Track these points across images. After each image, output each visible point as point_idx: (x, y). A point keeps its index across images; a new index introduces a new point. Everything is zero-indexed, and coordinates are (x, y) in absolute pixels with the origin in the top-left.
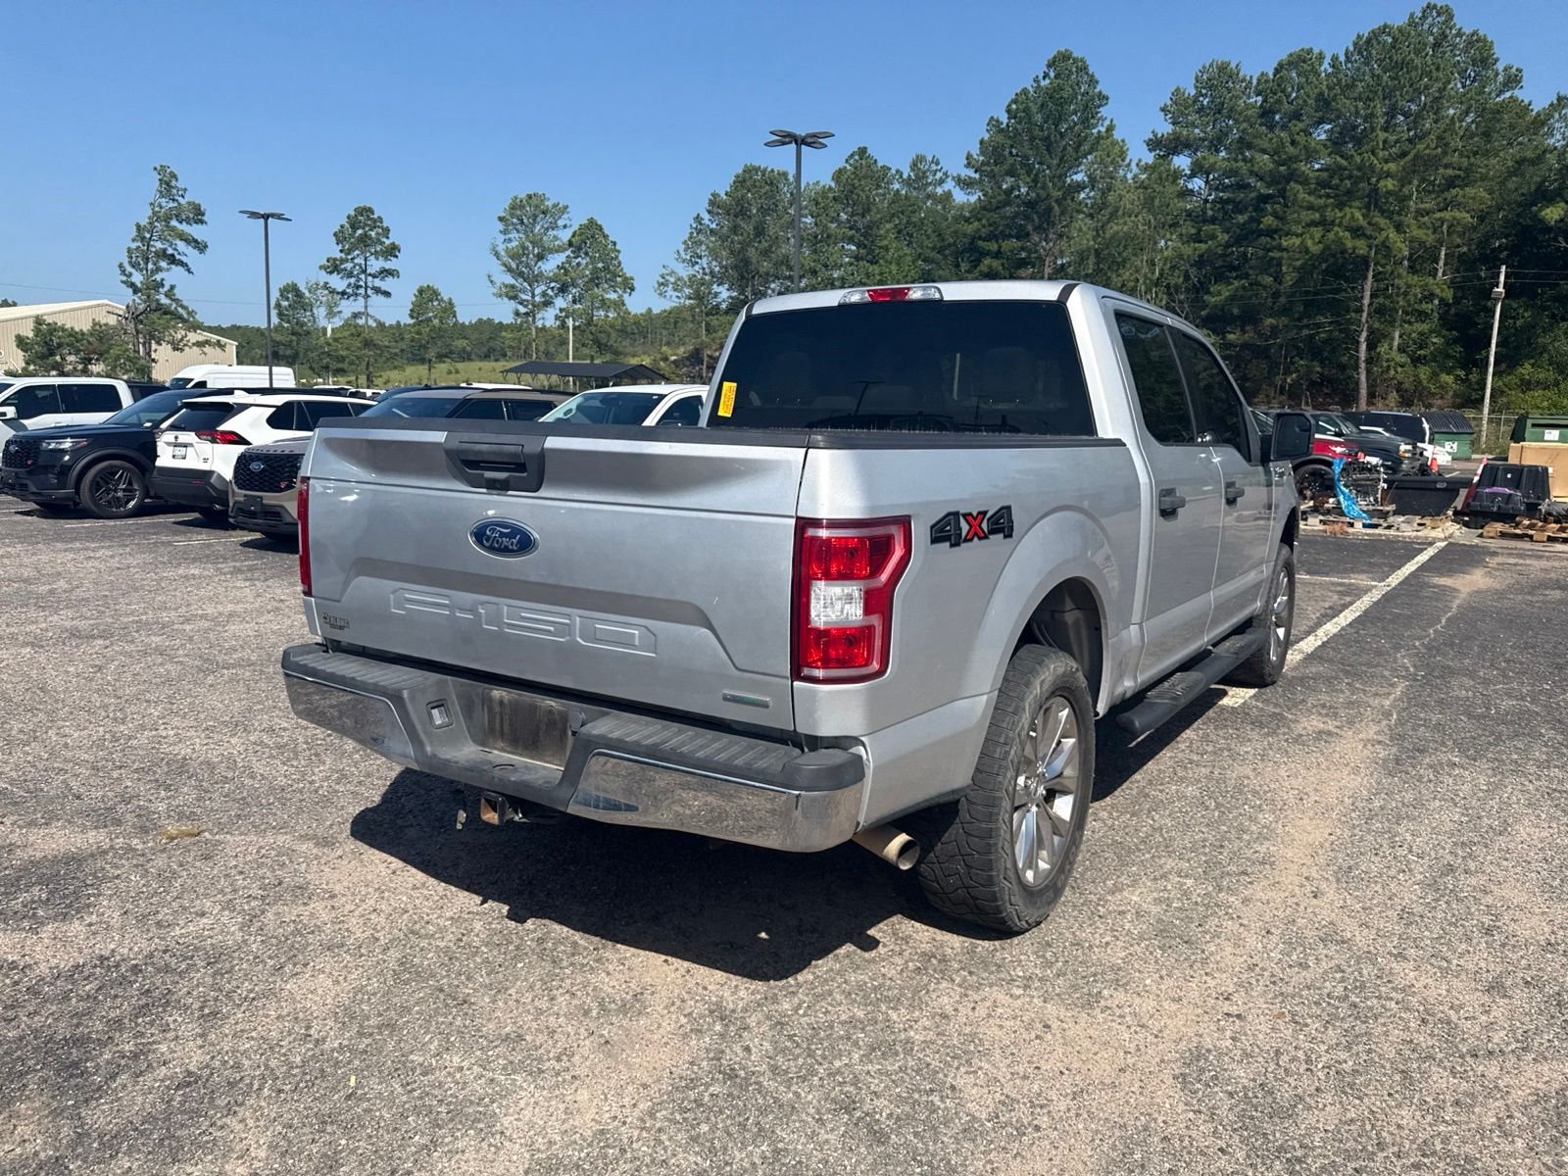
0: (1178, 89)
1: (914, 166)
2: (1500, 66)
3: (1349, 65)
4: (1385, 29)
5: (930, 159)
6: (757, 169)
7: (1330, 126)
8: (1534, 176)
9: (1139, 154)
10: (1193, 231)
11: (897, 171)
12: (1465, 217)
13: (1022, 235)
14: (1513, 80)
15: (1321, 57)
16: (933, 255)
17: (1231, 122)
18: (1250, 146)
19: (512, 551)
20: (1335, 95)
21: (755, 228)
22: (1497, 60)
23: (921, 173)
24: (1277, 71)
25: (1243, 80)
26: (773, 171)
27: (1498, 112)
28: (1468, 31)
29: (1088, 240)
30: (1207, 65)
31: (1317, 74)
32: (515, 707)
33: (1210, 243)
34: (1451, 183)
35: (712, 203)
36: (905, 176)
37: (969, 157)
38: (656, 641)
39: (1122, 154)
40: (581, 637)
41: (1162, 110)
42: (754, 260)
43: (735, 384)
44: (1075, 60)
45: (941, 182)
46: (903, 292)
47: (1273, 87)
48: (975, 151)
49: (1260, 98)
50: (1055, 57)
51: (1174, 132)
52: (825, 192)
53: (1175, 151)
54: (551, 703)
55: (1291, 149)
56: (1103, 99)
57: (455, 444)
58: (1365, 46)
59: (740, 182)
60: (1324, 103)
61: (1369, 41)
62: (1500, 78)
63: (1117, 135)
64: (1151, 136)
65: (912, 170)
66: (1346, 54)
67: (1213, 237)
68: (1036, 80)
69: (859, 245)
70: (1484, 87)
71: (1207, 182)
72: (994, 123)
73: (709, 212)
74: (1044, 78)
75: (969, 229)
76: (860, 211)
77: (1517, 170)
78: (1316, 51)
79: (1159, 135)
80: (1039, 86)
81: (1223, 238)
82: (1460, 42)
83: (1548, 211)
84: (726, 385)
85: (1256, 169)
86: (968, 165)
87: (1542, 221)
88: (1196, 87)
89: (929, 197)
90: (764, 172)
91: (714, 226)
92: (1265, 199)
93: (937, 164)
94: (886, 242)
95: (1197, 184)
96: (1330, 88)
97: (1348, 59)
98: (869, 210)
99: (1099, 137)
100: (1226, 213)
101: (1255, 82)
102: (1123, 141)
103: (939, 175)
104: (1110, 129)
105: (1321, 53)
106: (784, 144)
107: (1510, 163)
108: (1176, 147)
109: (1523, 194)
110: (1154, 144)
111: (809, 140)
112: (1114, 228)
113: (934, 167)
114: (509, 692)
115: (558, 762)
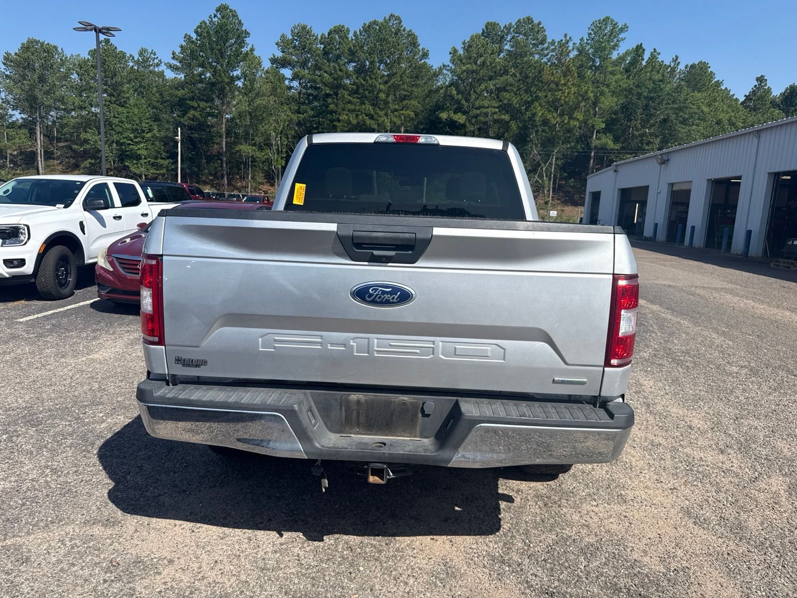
0: (283, 35)
1: (141, 54)
2: (420, 48)
3: (362, 37)
4: (375, 22)
5: (150, 51)
6: (37, 42)
7: (355, 64)
8: (435, 98)
9: (267, 65)
10: (296, 108)
11: (131, 55)
12: (412, 114)
13: (209, 100)
14: (425, 55)
15: (348, 30)
16: (158, 105)
17: (309, 55)
18: (320, 69)
19: (393, 303)
20: (357, 50)
21: (39, 78)
22: (419, 45)
23: (145, 58)
24: (329, 34)
25: (313, 36)
26: (48, 44)
27: (421, 68)
28: (408, 29)
29: (245, 106)
30: (296, 25)
31: (347, 38)
32: (370, 404)
33: (305, 114)
34: (404, 98)
35: (6, 59)
36: (136, 59)
37: (174, 53)
38: (505, 353)
39: (260, 63)
40: (443, 355)
41: (277, 44)
42: (40, 97)
43: (305, 185)
44: (231, 11)
45: (158, 65)
46: (416, 138)
47: (328, 41)
48: (178, 50)
49: (322, 46)
50: (220, 7)
51: (283, 57)
52: (86, 62)
53: (284, 66)
54: (405, 398)
55: (339, 73)
56: (247, 34)
57: (348, 232)
58: (368, 29)
59: (26, 48)
60: (352, 53)
61: (369, 26)
62: (421, 53)
63: (256, 53)
64: (272, 57)
65: (140, 56)
66: (360, 31)
67: (306, 112)
68: (210, 17)
69: (111, 95)
70: (415, 56)
71: (300, 84)
72: (188, 38)
73: (4, 64)
74: (214, 17)
75: (181, 93)
76: (110, 75)
77: (429, 95)
78: (346, 27)
79: (276, 57)
80: (212, 21)
81: (311, 113)
82: (405, 34)
83: (442, 114)
84: (298, 185)
85: (324, 80)
86: (174, 58)
87: (440, 118)
88: (292, 35)
89: (151, 72)
90: (42, 44)
91: (8, 73)
92: (328, 95)
93: (155, 55)
94: (128, 95)
95: (295, 84)
96: (354, 46)
97: (361, 34)
98: (115, 75)
99: (247, 54)
100: (309, 100)
101: (319, 37)
102: (259, 57)
103: (156, 61)
104: (252, 50)
105: (348, 29)
106: (86, 30)
107: (426, 92)
108: (285, 64)
109: (431, 106)
110: (274, 61)
111: (104, 31)
112: (258, 102)
113: (153, 56)
114: (365, 395)
115: (408, 435)
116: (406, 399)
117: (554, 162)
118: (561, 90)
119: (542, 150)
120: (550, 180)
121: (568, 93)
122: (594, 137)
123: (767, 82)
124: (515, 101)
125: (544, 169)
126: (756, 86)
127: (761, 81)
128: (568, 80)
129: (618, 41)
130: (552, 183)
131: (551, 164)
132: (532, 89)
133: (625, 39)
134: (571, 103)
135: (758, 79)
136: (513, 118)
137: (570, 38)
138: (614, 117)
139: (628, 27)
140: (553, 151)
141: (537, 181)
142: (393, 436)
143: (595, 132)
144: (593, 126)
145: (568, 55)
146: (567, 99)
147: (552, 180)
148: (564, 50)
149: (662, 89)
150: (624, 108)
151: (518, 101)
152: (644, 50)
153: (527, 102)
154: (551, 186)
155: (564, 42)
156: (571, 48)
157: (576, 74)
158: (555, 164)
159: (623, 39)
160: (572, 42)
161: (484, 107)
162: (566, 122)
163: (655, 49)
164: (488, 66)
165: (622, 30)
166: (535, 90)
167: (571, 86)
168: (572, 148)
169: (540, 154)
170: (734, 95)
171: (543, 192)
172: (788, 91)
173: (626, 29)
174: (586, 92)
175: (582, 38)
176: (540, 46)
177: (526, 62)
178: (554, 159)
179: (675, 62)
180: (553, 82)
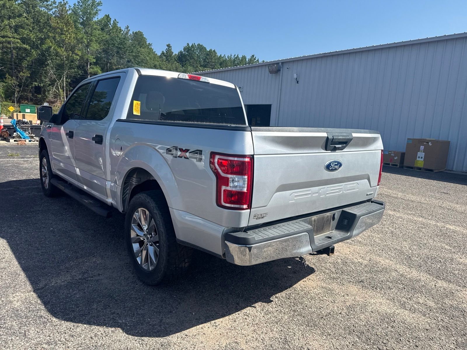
19: (336, 169)
43: (140, 102)
46: (199, 78)
57: (331, 137)
84: (135, 102)
114: (317, 216)
115: (328, 231)
116: (328, 214)
117: (65, 80)
118: (65, 34)
119: (57, 72)
120: (63, 91)
121: (70, 37)
122: (89, 67)
123: (172, 48)
124: (32, 36)
125: (59, 84)
126: (167, 49)
127: (169, 47)
128: (69, 29)
129: (97, 10)
130: (65, 93)
131: (63, 81)
132: (44, 30)
133: (101, 10)
134: (72, 44)
135: (167, 46)
136: (32, 48)
137: (67, 2)
138: (99, 56)
139: (102, 3)
140: (64, 73)
141: (55, 91)
142: (323, 233)
143: (89, 63)
144: (87, 59)
145: (66, 12)
146: (70, 41)
147: (65, 91)
148: (64, 8)
149: (125, 44)
150: (105, 51)
151: (34, 37)
152: (111, 19)
153: (41, 39)
154: (65, 95)
155: (62, 3)
156: (67, 8)
157: (73, 26)
158: (66, 81)
159: (100, 10)
160: (68, 5)
161: (7, 37)
162: (71, 55)
163: (115, 19)
164: (7, 8)
165: (99, 4)
166: (46, 31)
167: (71, 33)
168: (76, 72)
169: (55, 74)
170: (155, 52)
171: (60, 99)
172: (180, 54)
173: (101, 5)
174: (82, 38)
175: (75, 4)
176: (45, 2)
177: (37, 12)
178: (65, 78)
179: (127, 29)
180: (58, 28)
